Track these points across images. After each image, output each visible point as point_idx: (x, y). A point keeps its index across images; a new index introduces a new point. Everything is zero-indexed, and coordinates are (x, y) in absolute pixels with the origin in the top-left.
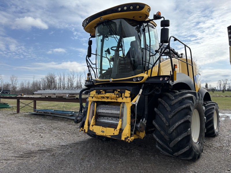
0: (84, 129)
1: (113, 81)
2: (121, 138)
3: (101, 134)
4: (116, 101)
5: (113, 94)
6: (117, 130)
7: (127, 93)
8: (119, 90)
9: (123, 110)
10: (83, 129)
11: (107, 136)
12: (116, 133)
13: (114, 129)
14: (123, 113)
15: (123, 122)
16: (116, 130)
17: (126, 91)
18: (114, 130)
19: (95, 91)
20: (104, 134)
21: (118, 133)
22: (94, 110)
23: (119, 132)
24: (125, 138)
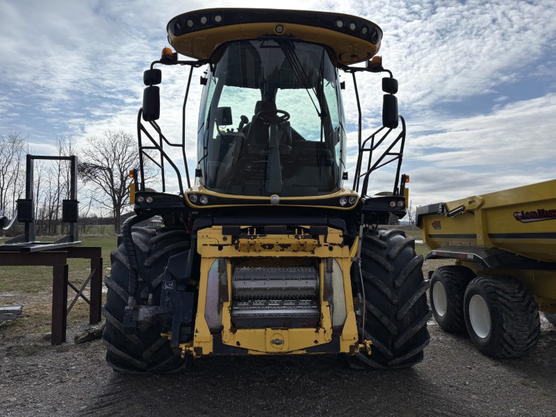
0: (196, 345)
1: (281, 202)
2: (339, 350)
3: (274, 349)
4: (309, 255)
5: (292, 236)
6: (325, 332)
7: (335, 235)
8: (308, 227)
9: (331, 278)
10: (192, 345)
11: (292, 351)
12: (324, 337)
13: (315, 330)
14: (331, 284)
15: (333, 308)
16: (321, 330)
17: (329, 229)
18: (317, 331)
19: (221, 227)
20: (284, 348)
21: (330, 338)
22: (224, 283)
23: (333, 336)
24: (352, 347)
